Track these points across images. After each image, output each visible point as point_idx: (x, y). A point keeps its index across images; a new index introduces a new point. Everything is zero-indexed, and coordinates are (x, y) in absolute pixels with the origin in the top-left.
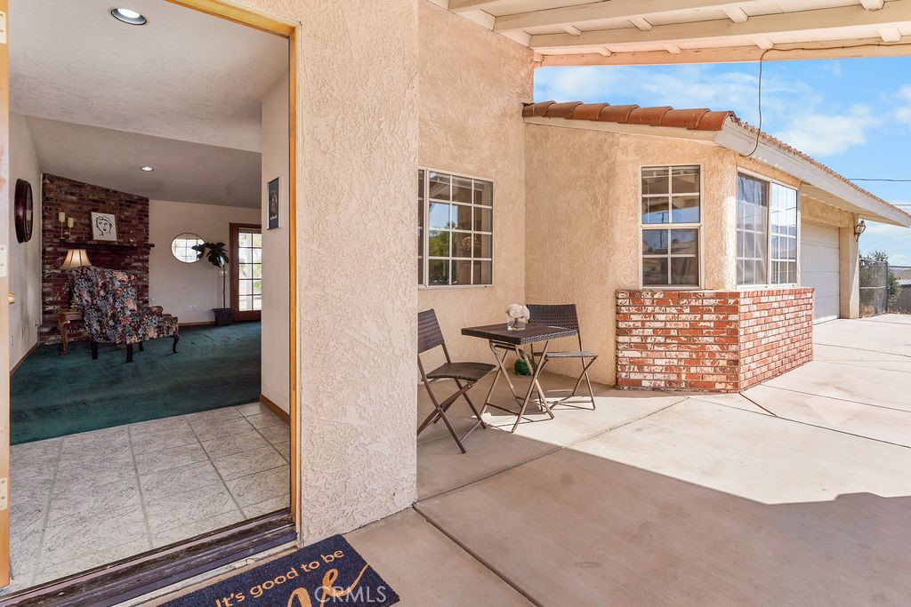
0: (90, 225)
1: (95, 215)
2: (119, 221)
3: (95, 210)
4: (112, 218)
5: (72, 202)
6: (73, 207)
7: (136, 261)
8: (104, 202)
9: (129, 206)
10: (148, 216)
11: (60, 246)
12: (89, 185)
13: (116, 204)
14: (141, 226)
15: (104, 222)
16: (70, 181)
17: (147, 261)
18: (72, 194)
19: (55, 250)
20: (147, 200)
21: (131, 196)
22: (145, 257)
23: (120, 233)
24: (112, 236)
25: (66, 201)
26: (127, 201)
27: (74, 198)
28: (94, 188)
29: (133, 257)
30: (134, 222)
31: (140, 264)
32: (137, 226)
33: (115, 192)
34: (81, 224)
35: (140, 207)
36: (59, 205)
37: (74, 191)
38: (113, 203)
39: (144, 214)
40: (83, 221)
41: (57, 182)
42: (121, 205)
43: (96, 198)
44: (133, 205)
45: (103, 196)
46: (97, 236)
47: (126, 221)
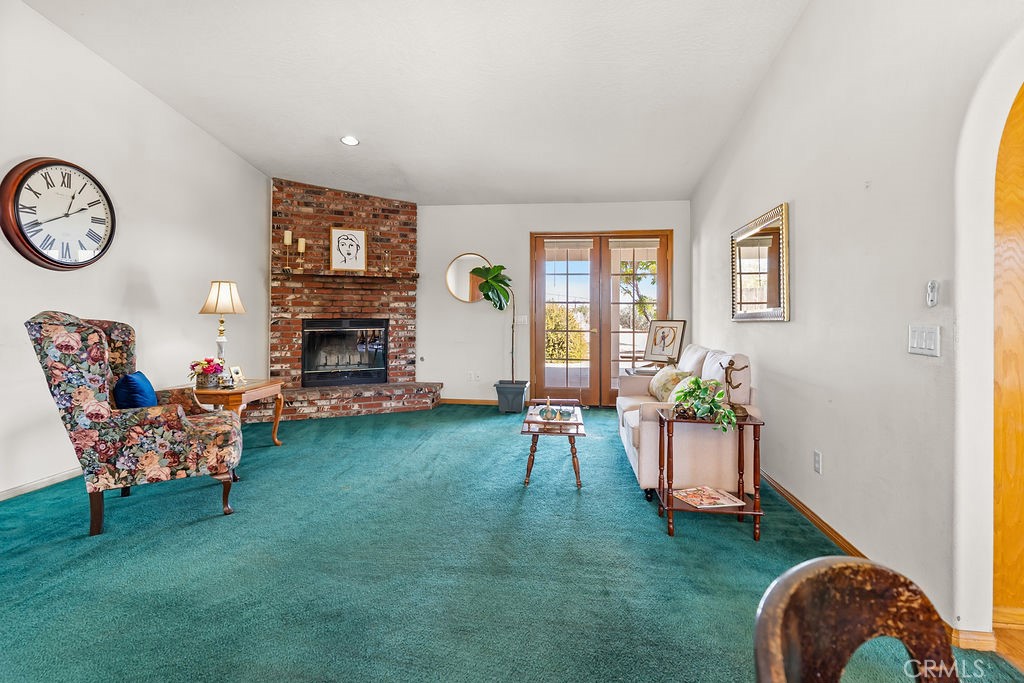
0: (328, 249)
1: (336, 233)
2: (371, 240)
3: (338, 225)
4: (360, 236)
5: (307, 217)
6: (309, 223)
7: (396, 299)
8: (351, 214)
9: (387, 217)
10: (414, 231)
11: (288, 280)
12: (330, 190)
13: (368, 216)
14: (404, 247)
15: (349, 242)
16: (305, 185)
17: (413, 299)
18: (307, 204)
19: (282, 285)
20: (414, 207)
21: (390, 202)
22: (411, 293)
23: (371, 258)
24: (358, 264)
25: (298, 215)
26: (383, 210)
27: (310, 210)
28: (337, 193)
29: (392, 293)
30: (394, 241)
31: (402, 304)
32: (398, 246)
33: (367, 197)
34: (320, 247)
35: (403, 218)
36: (291, 222)
37: (310, 199)
38: (364, 214)
39: (410, 227)
40: (321, 242)
41: (286, 189)
42: (375, 216)
43: (340, 208)
44: (392, 216)
45: (349, 203)
46: (337, 264)
47: (381, 240)
